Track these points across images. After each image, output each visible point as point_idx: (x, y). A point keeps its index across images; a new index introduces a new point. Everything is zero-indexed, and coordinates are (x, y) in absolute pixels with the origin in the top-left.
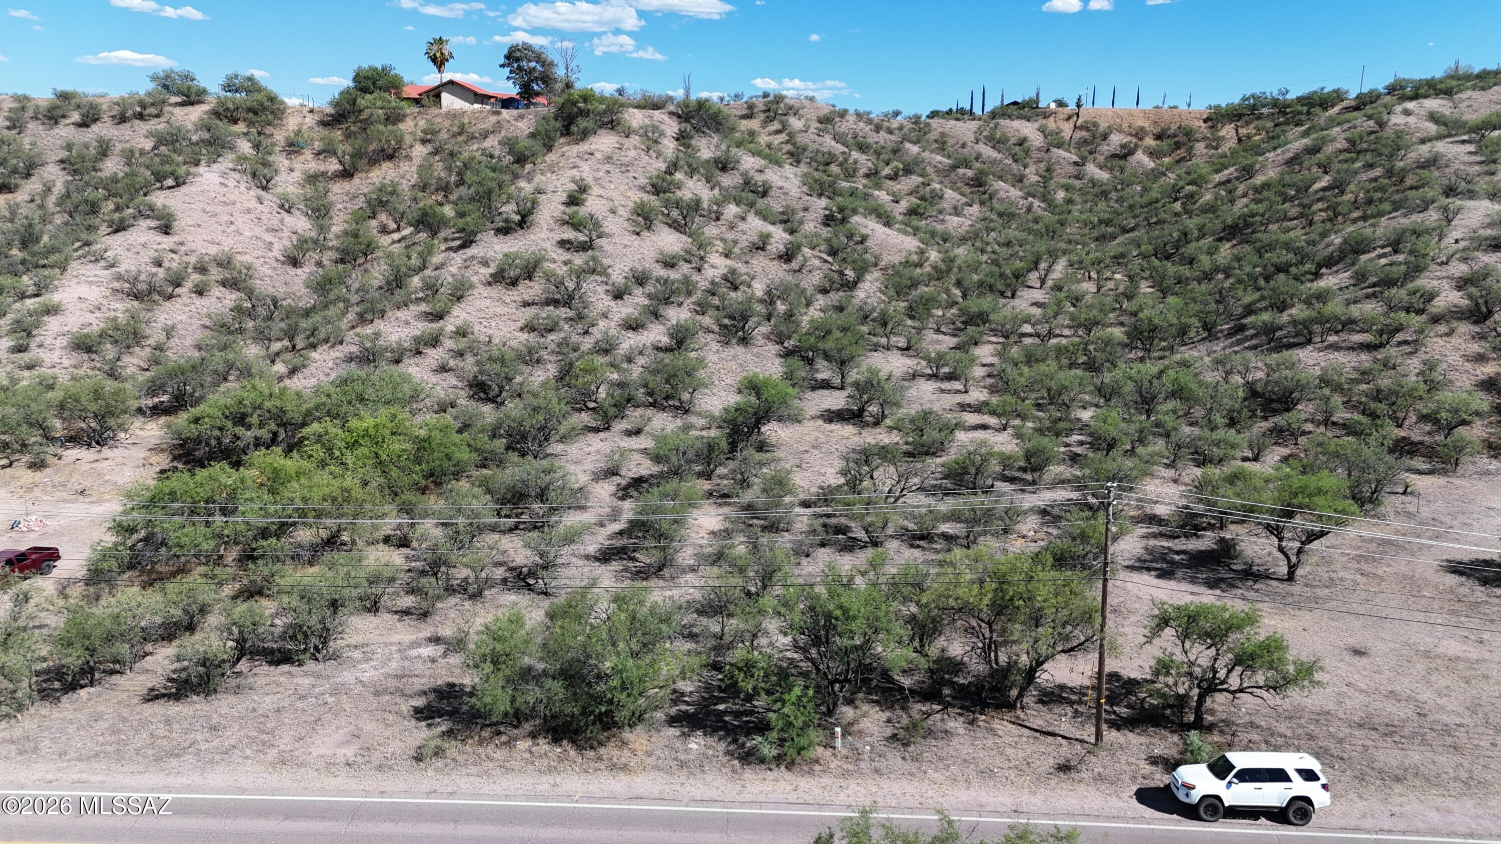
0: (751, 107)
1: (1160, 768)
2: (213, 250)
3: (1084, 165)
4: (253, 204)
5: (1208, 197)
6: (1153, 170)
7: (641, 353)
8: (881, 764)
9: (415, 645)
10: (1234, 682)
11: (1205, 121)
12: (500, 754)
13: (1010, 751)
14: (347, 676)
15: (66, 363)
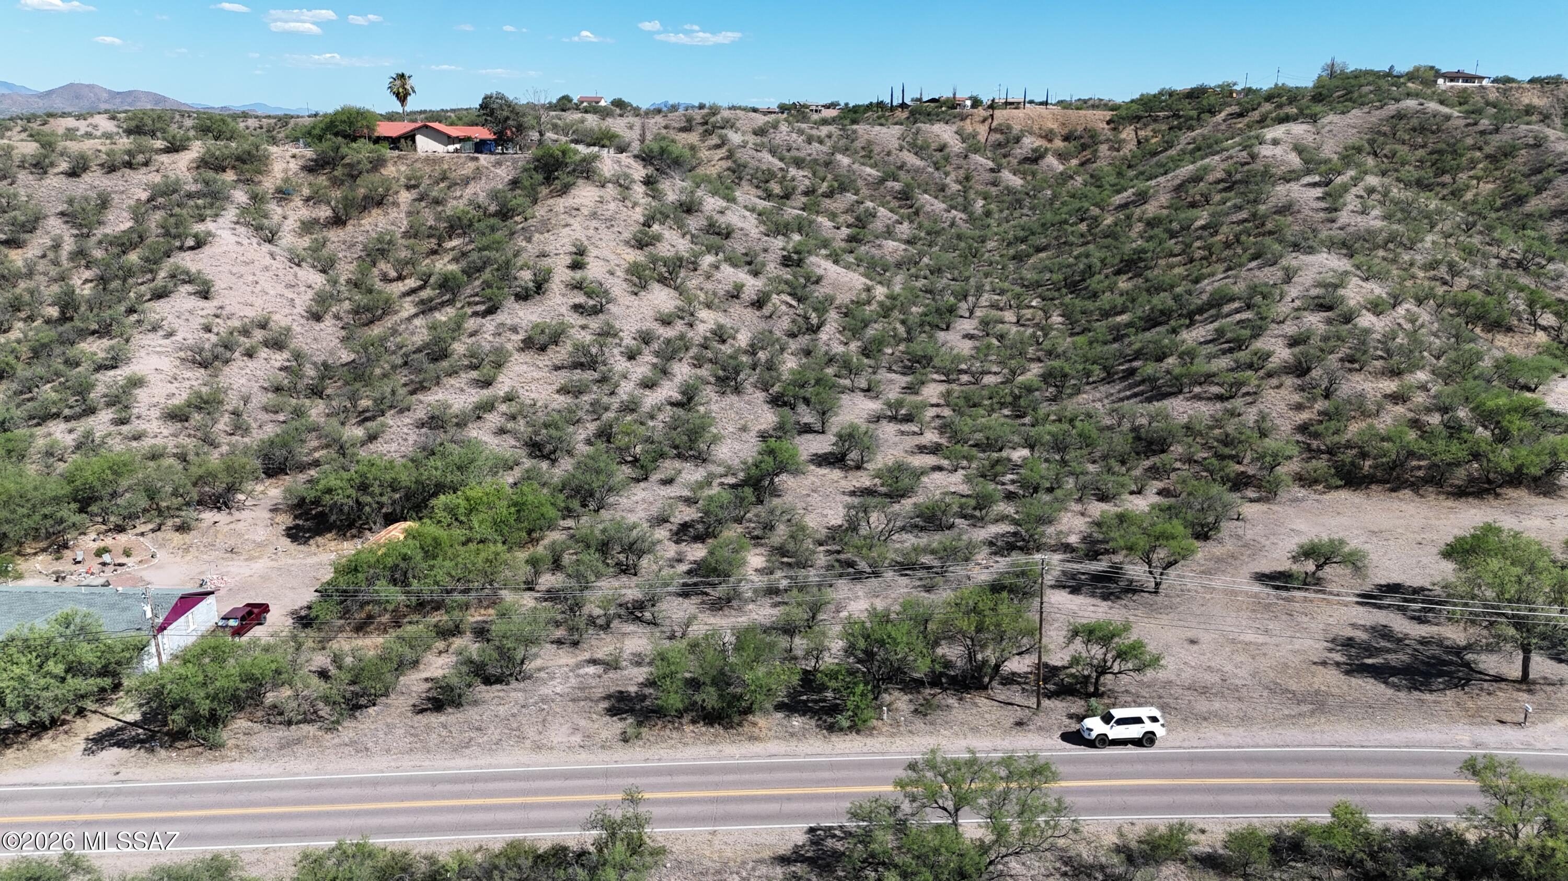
0: (689, 120)
1: (1074, 721)
2: (251, 313)
3: (999, 171)
4: (268, 261)
5: (1109, 220)
6: (1061, 174)
7: (659, 409)
8: (913, 728)
9: (579, 666)
10: (1116, 668)
11: (1108, 123)
12: (675, 734)
13: (986, 716)
14: (545, 690)
15: (166, 432)
